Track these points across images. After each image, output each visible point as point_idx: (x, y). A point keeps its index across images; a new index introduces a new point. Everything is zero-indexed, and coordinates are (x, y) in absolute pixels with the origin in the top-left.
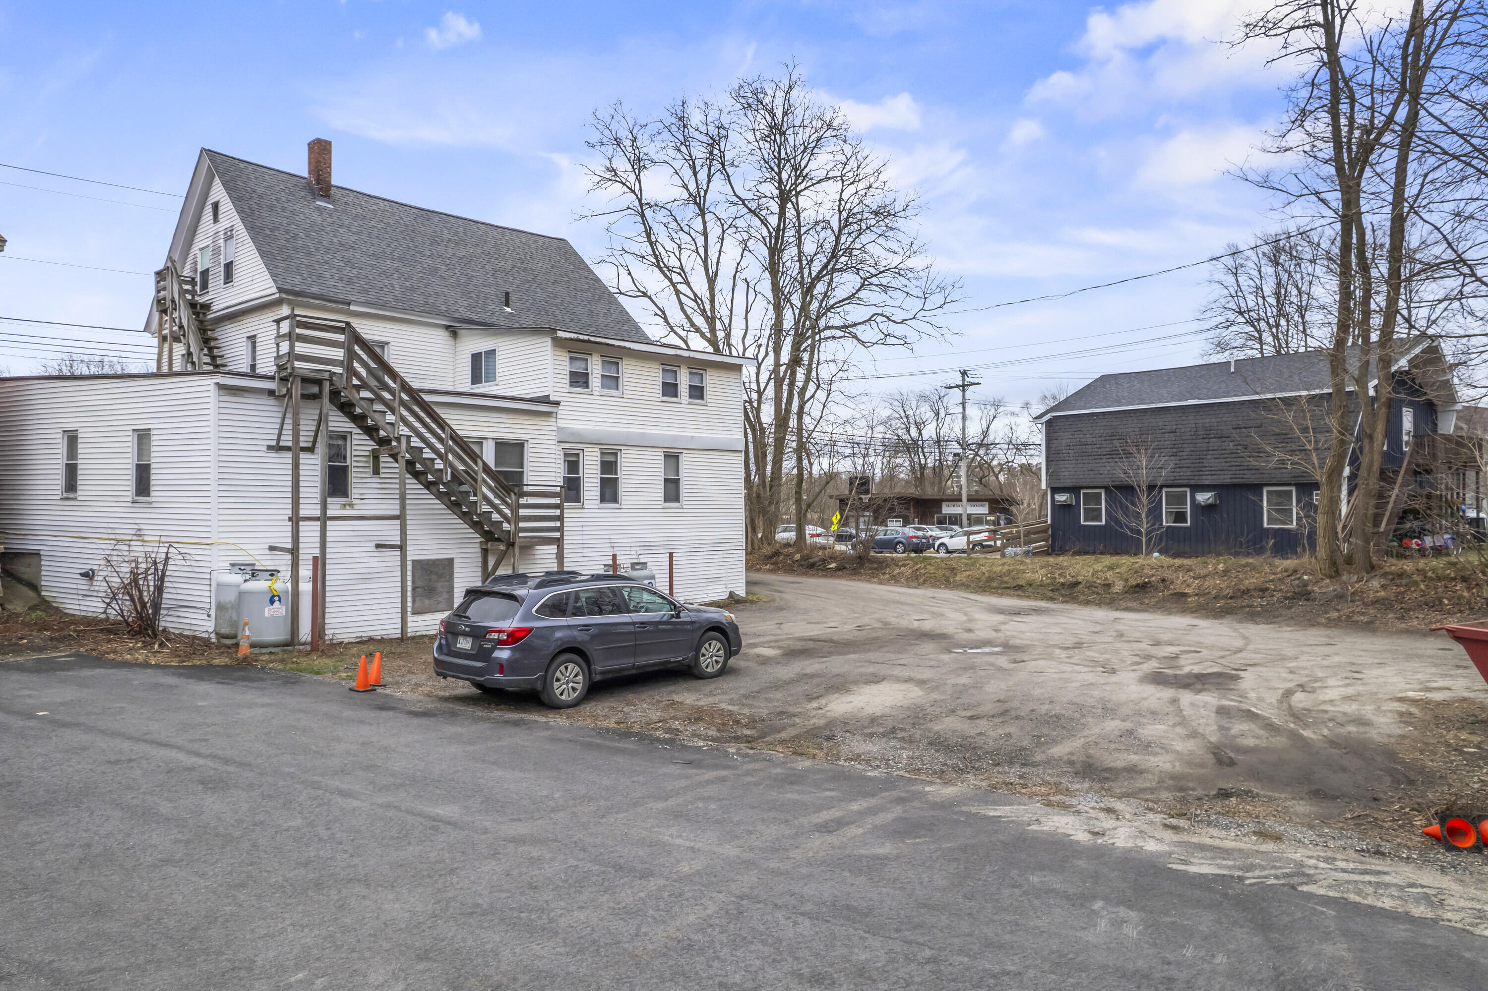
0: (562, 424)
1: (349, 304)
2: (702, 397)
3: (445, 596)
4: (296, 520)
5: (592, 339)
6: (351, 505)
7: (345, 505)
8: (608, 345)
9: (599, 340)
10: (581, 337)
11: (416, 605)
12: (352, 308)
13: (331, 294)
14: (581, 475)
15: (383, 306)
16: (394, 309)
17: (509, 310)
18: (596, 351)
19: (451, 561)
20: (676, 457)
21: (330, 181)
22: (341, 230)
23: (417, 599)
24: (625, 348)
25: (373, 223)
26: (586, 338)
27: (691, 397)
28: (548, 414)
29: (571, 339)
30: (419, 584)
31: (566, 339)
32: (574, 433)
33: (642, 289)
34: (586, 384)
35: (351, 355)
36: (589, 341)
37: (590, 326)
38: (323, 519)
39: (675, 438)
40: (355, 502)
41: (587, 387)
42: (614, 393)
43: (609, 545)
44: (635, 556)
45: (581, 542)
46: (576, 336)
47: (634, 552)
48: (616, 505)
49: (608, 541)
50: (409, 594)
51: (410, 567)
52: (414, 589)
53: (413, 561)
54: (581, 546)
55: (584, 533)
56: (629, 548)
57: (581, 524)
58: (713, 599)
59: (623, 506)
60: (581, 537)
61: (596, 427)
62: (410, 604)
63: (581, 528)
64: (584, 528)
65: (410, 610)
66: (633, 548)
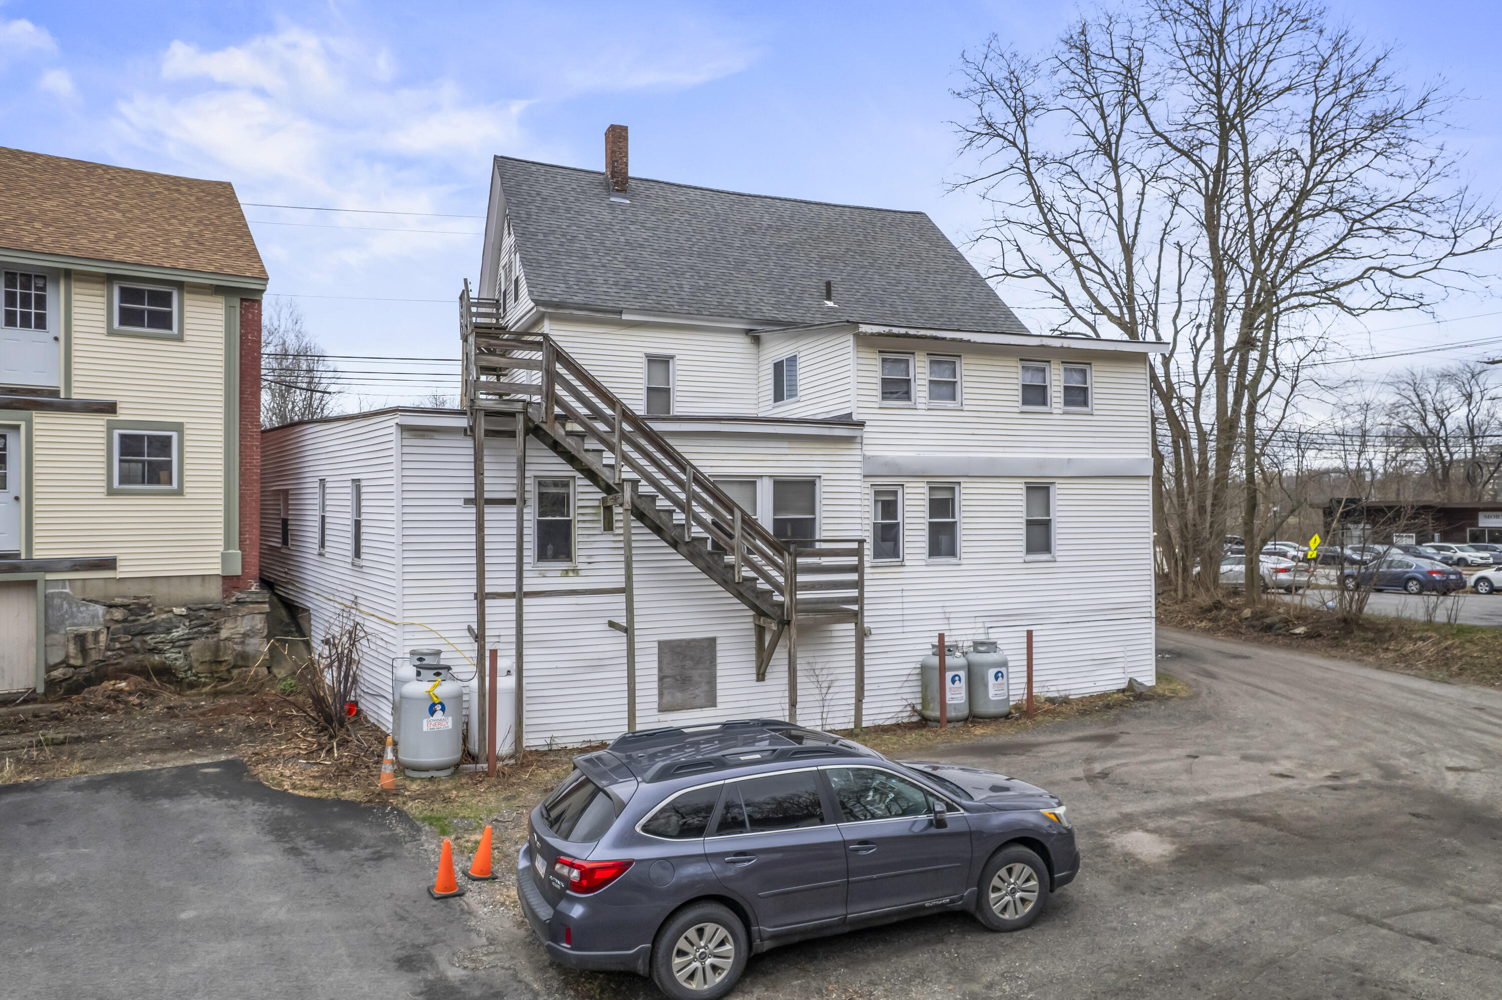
0: (870, 451)
1: (621, 313)
2: (1085, 403)
3: (705, 687)
4: (481, 597)
5: (912, 332)
6: (576, 571)
7: (567, 571)
8: (936, 338)
9: (922, 332)
10: (895, 330)
11: (665, 700)
12: (625, 317)
13: (599, 302)
14: (900, 519)
15: (662, 312)
16: (675, 314)
17: (830, 304)
18: (921, 349)
19: (713, 641)
20: (1045, 490)
21: (626, 173)
22: (632, 227)
23: (666, 692)
24: (961, 341)
25: (676, 216)
26: (903, 331)
27: (1067, 403)
28: (849, 440)
29: (880, 335)
30: (667, 672)
31: (872, 334)
32: (887, 464)
33: (1035, 267)
34: (907, 396)
35: (552, 377)
36: (907, 336)
37: (941, 316)
38: (520, 595)
39: (1041, 463)
40: (580, 566)
41: (909, 399)
42: (950, 404)
43: (942, 616)
44: (982, 631)
45: (900, 612)
46: (886, 329)
47: (981, 625)
48: (952, 560)
49: (940, 610)
50: (656, 685)
51: (656, 651)
52: (661, 679)
53: (660, 643)
54: (900, 618)
55: (905, 600)
56: (972, 620)
57: (900, 588)
58: (1103, 689)
59: (963, 561)
60: (900, 606)
61: (922, 454)
62: (656, 699)
63: (899, 594)
64: (905, 593)
65: (656, 705)
66: (978, 620)
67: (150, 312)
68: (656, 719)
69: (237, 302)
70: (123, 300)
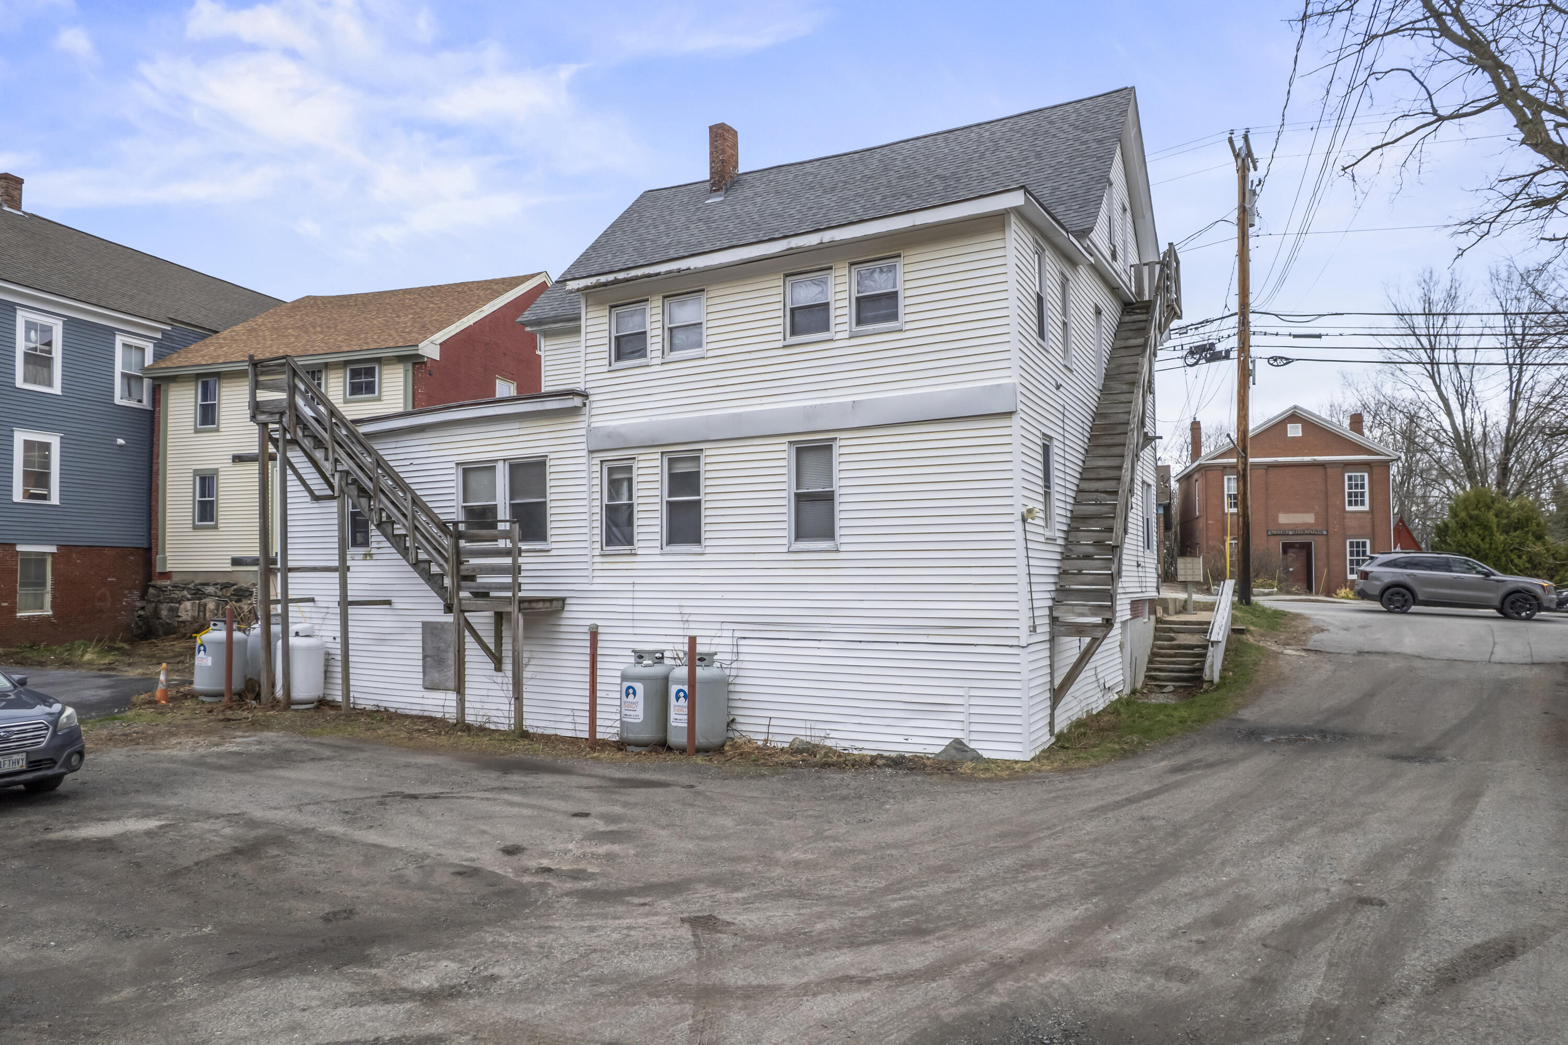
0: (597, 422)
3: (452, 671)
5: (621, 276)
6: (371, 555)
7: (366, 555)
8: (649, 276)
9: (633, 273)
10: (603, 279)
11: (427, 678)
14: (634, 500)
18: (653, 293)
20: (825, 448)
23: (426, 671)
24: (681, 271)
26: (611, 277)
27: (857, 321)
28: (574, 412)
29: (587, 288)
30: (429, 652)
32: (610, 435)
34: (642, 351)
36: (616, 282)
40: (373, 551)
41: (644, 355)
43: (679, 618)
44: (729, 641)
45: (630, 609)
46: (593, 281)
47: (730, 634)
48: (694, 548)
49: (677, 610)
50: (420, 663)
51: (420, 631)
52: (424, 657)
53: (425, 625)
54: (630, 617)
55: (637, 595)
56: (718, 626)
57: (630, 580)
58: (919, 749)
59: (708, 550)
60: (630, 602)
61: (654, 419)
62: (421, 676)
63: (630, 588)
64: (637, 588)
65: (421, 682)
66: (725, 626)
67: (366, 382)
68: (420, 695)
69: (410, 366)
70: (352, 378)
